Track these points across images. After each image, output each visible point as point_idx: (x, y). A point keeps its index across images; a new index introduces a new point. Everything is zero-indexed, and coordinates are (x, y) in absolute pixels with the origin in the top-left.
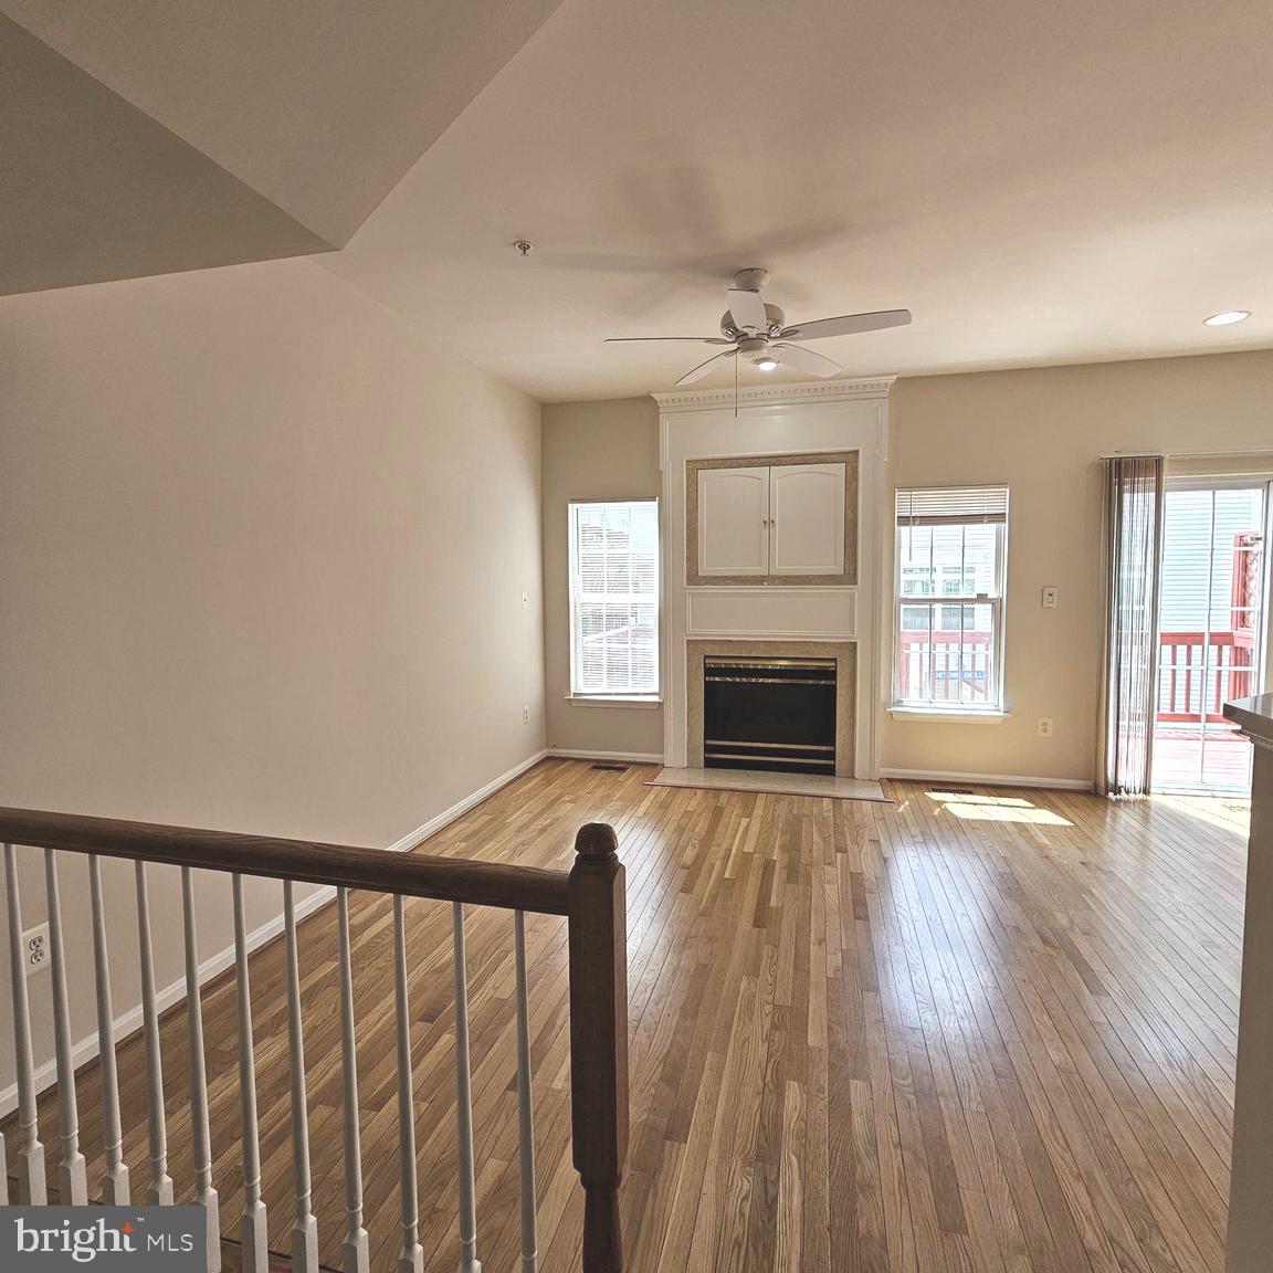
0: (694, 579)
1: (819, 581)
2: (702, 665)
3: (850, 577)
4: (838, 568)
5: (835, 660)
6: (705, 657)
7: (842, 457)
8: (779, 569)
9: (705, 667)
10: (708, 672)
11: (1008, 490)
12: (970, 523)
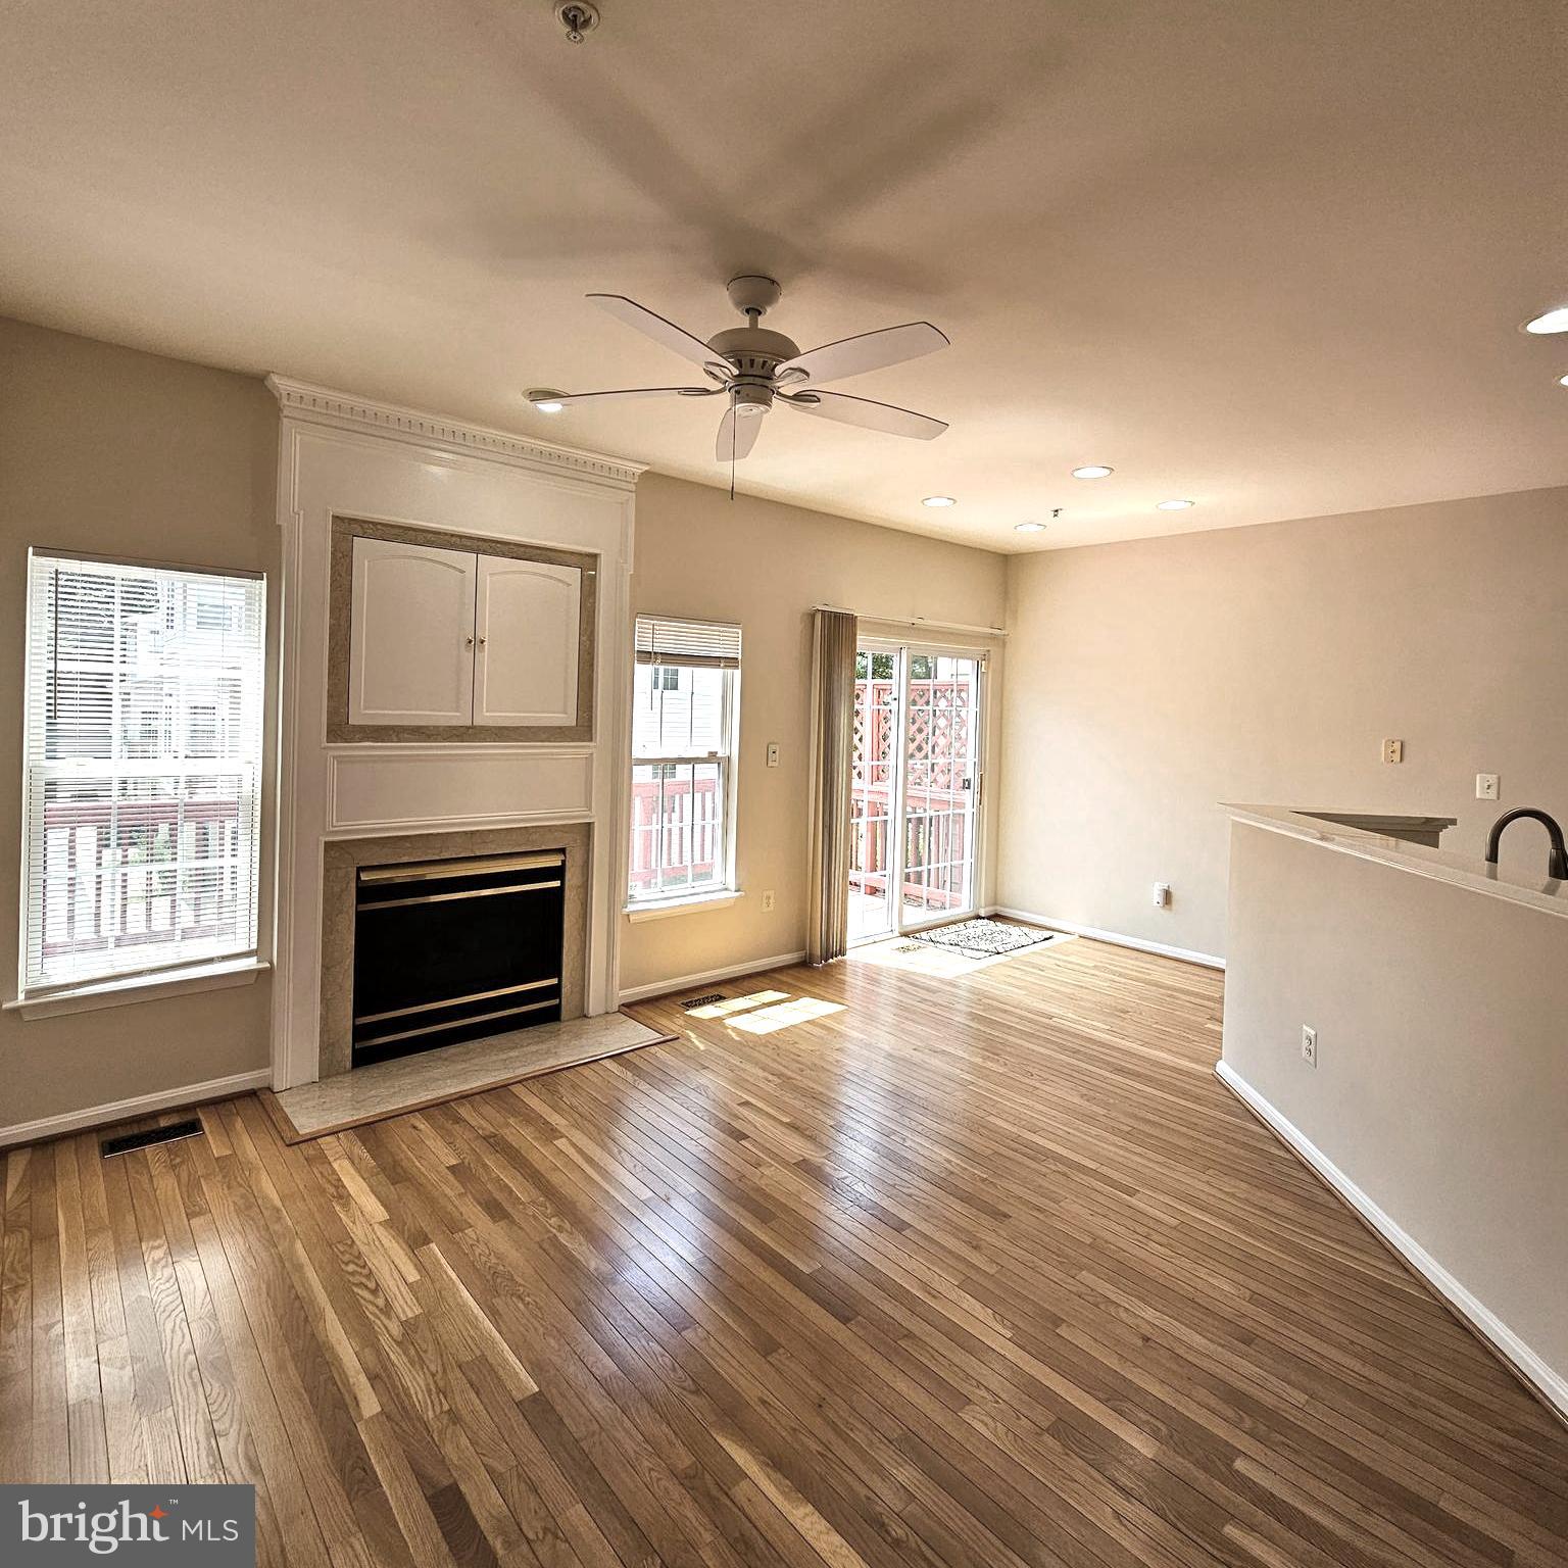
0: (340, 729)
1: (544, 736)
2: (353, 885)
3: (583, 729)
4: (568, 719)
5: (562, 851)
6: (360, 870)
7: (575, 559)
8: (487, 716)
9: (357, 887)
10: (365, 893)
11: (740, 631)
12: (698, 665)
